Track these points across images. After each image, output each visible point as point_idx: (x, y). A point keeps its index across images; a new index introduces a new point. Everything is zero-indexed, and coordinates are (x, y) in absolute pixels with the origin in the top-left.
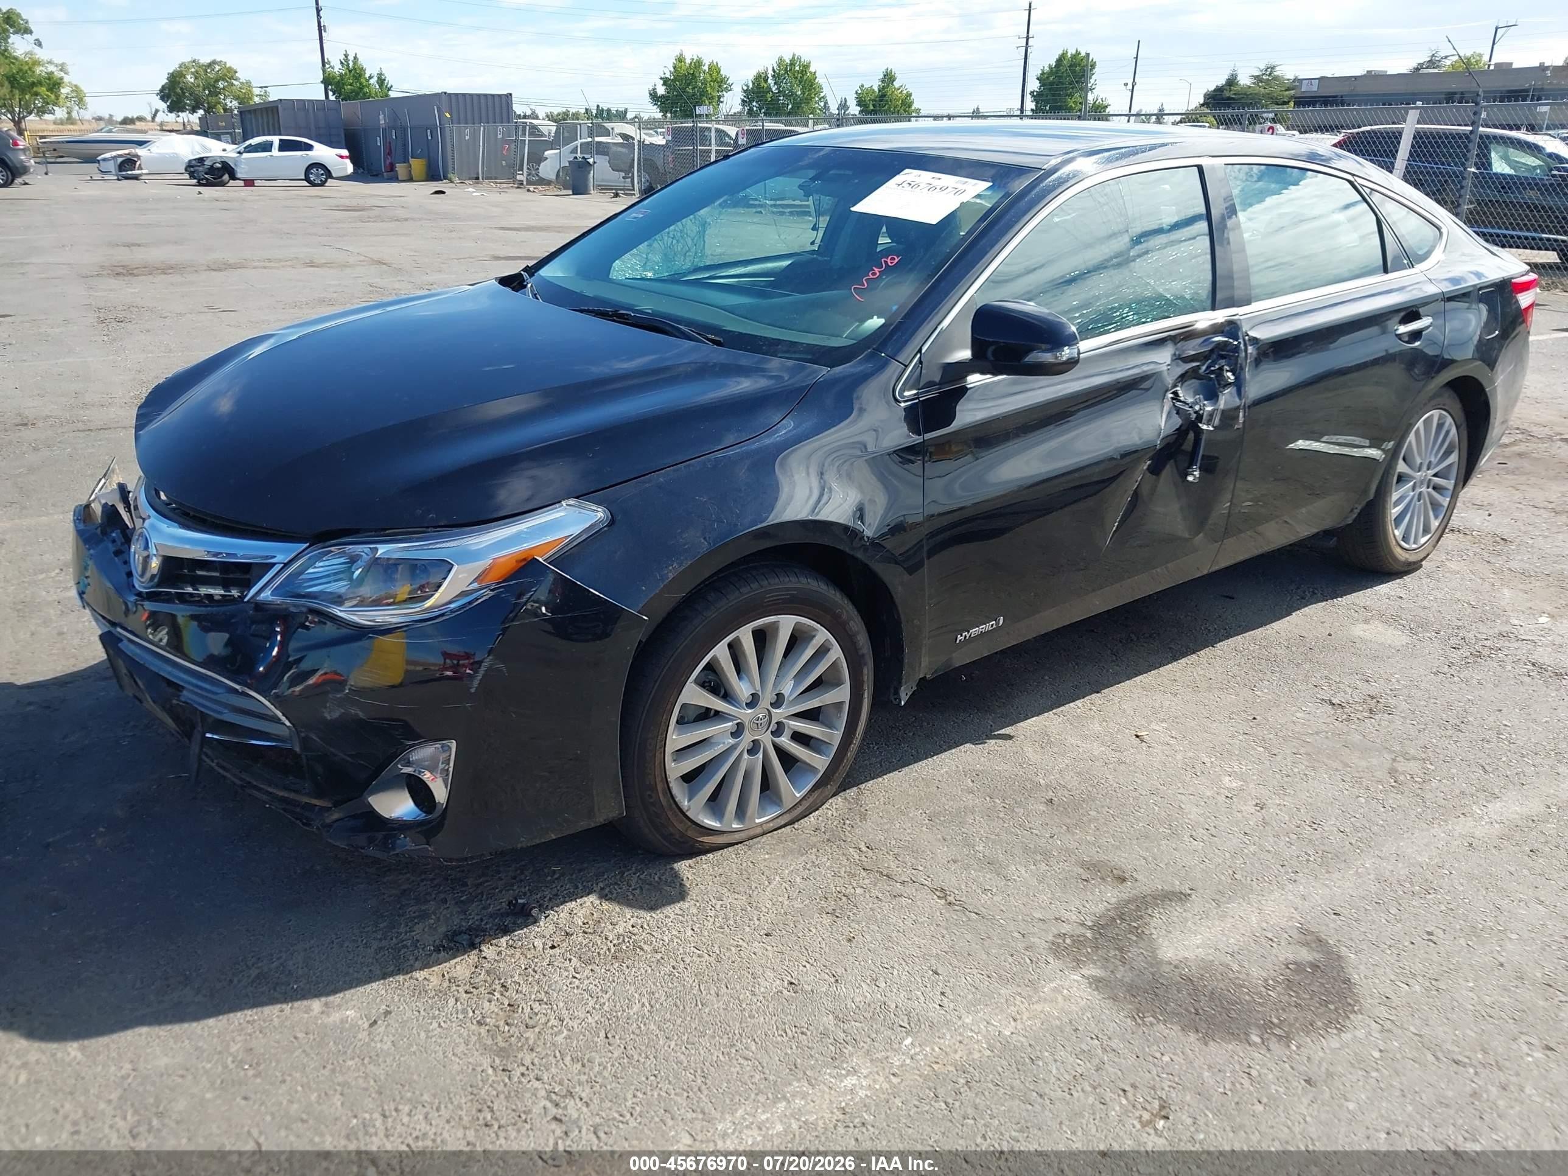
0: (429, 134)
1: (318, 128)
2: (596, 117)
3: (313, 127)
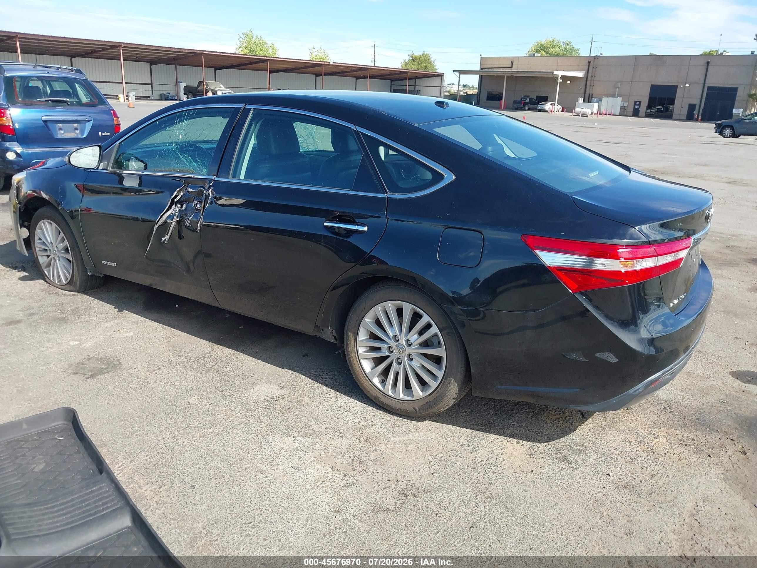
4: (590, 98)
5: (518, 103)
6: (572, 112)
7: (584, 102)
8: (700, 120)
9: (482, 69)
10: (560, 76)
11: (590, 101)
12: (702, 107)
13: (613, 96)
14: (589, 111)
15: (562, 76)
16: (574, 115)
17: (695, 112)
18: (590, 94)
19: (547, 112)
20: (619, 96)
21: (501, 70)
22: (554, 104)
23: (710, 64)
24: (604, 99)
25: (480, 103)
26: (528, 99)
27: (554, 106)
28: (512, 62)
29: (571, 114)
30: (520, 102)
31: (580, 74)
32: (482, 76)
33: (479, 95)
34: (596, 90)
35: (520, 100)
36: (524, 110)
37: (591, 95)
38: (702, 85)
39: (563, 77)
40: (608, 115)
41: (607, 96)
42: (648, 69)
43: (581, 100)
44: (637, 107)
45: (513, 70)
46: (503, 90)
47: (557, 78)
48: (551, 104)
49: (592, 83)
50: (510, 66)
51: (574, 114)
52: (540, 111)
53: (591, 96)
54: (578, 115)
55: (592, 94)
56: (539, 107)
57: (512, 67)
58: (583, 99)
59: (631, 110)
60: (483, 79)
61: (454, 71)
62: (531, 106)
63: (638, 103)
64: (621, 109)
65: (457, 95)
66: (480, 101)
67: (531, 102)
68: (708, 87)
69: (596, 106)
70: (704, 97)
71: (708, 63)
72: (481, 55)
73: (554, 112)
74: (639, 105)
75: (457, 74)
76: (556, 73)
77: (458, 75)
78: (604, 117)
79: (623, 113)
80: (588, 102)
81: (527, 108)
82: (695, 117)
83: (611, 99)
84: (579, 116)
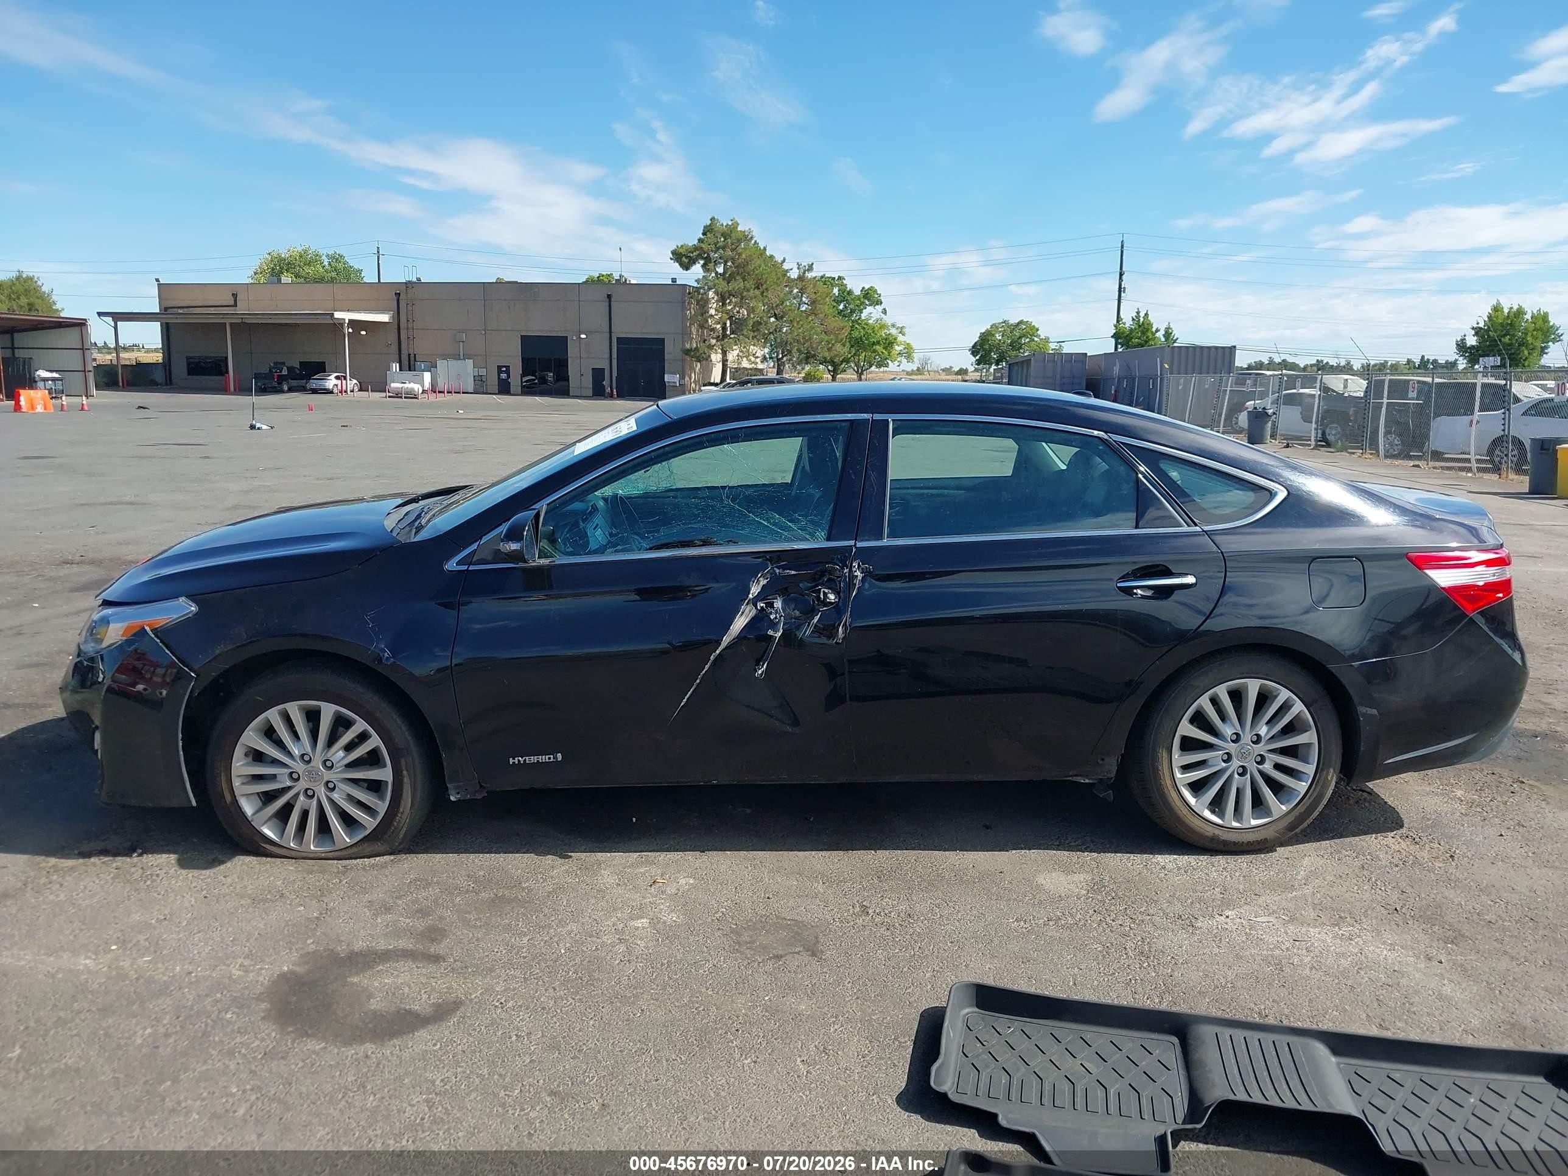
0: (1151, 383)
1: (1062, 377)
2: (1419, 368)
3: (1058, 377)
4: (412, 363)
5: (265, 378)
6: (385, 391)
7: (400, 370)
8: (616, 396)
9: (166, 309)
10: (347, 321)
11: (412, 367)
12: (615, 374)
13: (456, 357)
14: (417, 387)
15: (350, 321)
16: (389, 397)
17: (604, 383)
18: (409, 355)
19: (332, 392)
20: (467, 357)
21: (212, 310)
22: (345, 378)
23: (612, 300)
24: (440, 363)
25: (174, 381)
26: (285, 368)
27: (344, 382)
28: (235, 296)
29: (384, 395)
30: (269, 375)
31: (384, 318)
32: (167, 323)
33: (167, 365)
34: (422, 346)
35: (267, 371)
36: (282, 392)
37: (412, 355)
38: (608, 335)
39: (353, 323)
40: (455, 392)
41: (445, 357)
42: (509, 307)
43: (395, 367)
44: (504, 376)
45: (241, 309)
46: (227, 352)
47: (342, 325)
48: (337, 378)
49: (411, 333)
50: (232, 303)
51: (388, 394)
52: (315, 391)
53: (412, 359)
54: (398, 395)
55: (415, 355)
56: (313, 384)
57: (235, 305)
58: (398, 365)
59: (493, 381)
60: (172, 331)
61: (100, 314)
62: (294, 383)
63: (504, 369)
64: (474, 380)
65: (117, 366)
66: (173, 376)
67: (293, 374)
68: (618, 338)
69: (427, 376)
70: (615, 356)
71: (609, 296)
72: (157, 280)
73: (346, 392)
74: (508, 372)
75: (109, 320)
76: (338, 315)
77: (113, 324)
78: (448, 397)
79: (480, 387)
80: (410, 370)
81: (286, 388)
82: (607, 391)
83: (452, 363)
84: (401, 397)
